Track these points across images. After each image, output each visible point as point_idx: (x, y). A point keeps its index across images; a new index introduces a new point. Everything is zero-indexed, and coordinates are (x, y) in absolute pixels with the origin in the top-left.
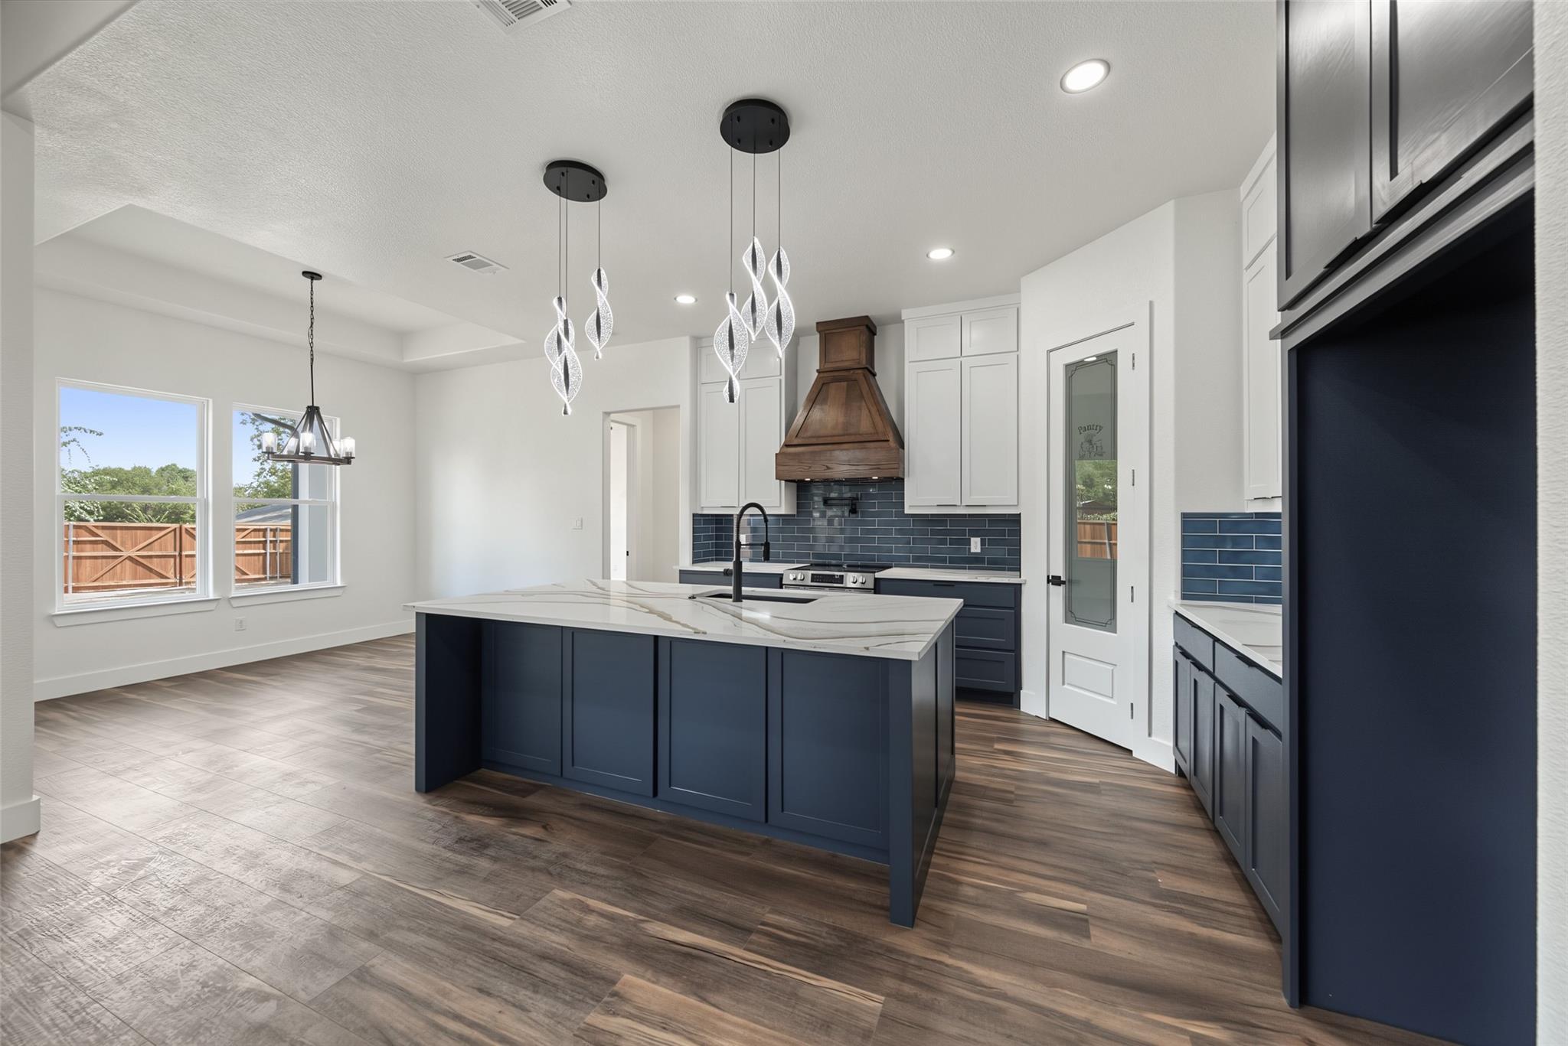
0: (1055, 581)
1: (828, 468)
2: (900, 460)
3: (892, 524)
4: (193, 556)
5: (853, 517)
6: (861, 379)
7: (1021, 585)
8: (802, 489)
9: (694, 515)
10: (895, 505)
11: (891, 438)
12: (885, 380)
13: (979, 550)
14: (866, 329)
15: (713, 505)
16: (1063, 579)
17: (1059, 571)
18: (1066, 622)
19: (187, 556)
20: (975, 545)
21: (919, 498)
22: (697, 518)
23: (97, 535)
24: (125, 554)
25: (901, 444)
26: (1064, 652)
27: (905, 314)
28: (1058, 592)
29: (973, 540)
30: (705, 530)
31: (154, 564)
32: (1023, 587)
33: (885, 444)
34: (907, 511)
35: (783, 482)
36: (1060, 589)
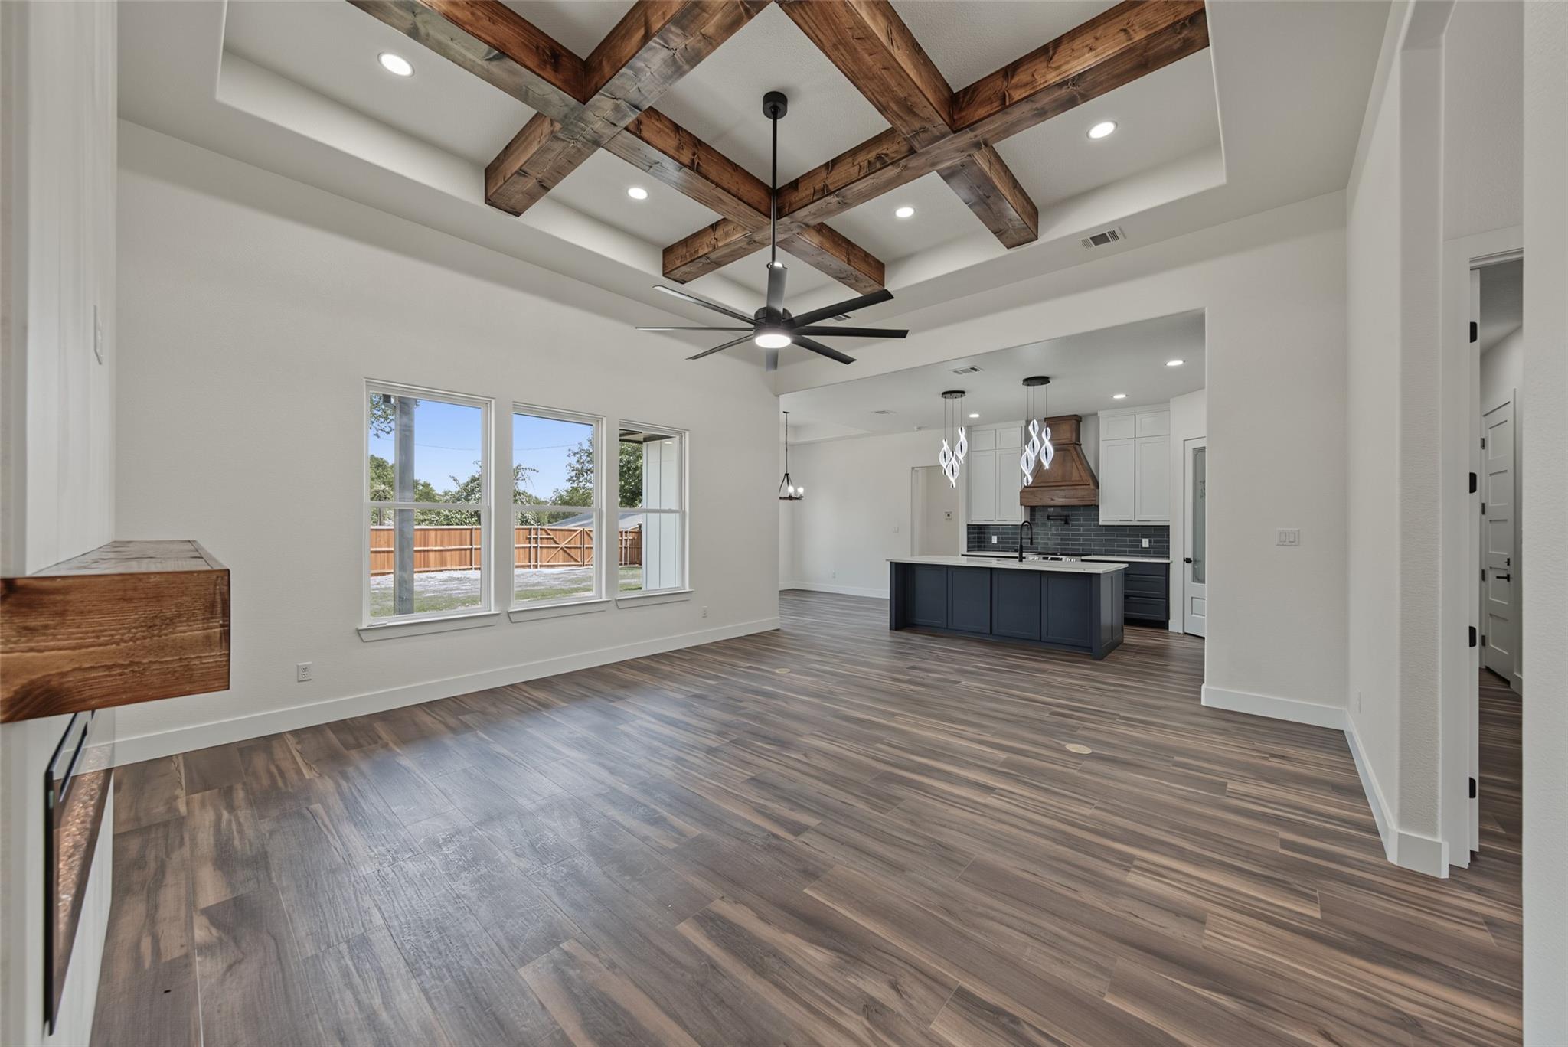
0: (1188, 561)
1: (1052, 500)
2: (1097, 495)
3: (1093, 530)
4: (591, 548)
5: (1066, 527)
6: (1072, 450)
7: (1169, 564)
8: (1032, 510)
9: (968, 525)
10: (1094, 520)
11: (1091, 483)
12: (1087, 447)
13: (1148, 546)
14: (1076, 420)
15: (978, 519)
16: (1192, 559)
17: (1189, 555)
18: (1194, 582)
19: (587, 548)
20: (1145, 543)
21: (1109, 515)
22: (969, 527)
23: (549, 534)
24: (560, 546)
25: (1097, 486)
26: (1192, 598)
27: (1100, 414)
28: (1189, 566)
29: (1144, 540)
30: (973, 533)
31: (572, 552)
32: (1171, 565)
33: (1087, 487)
34: (1101, 523)
35: (1023, 507)
36: (1190, 565)
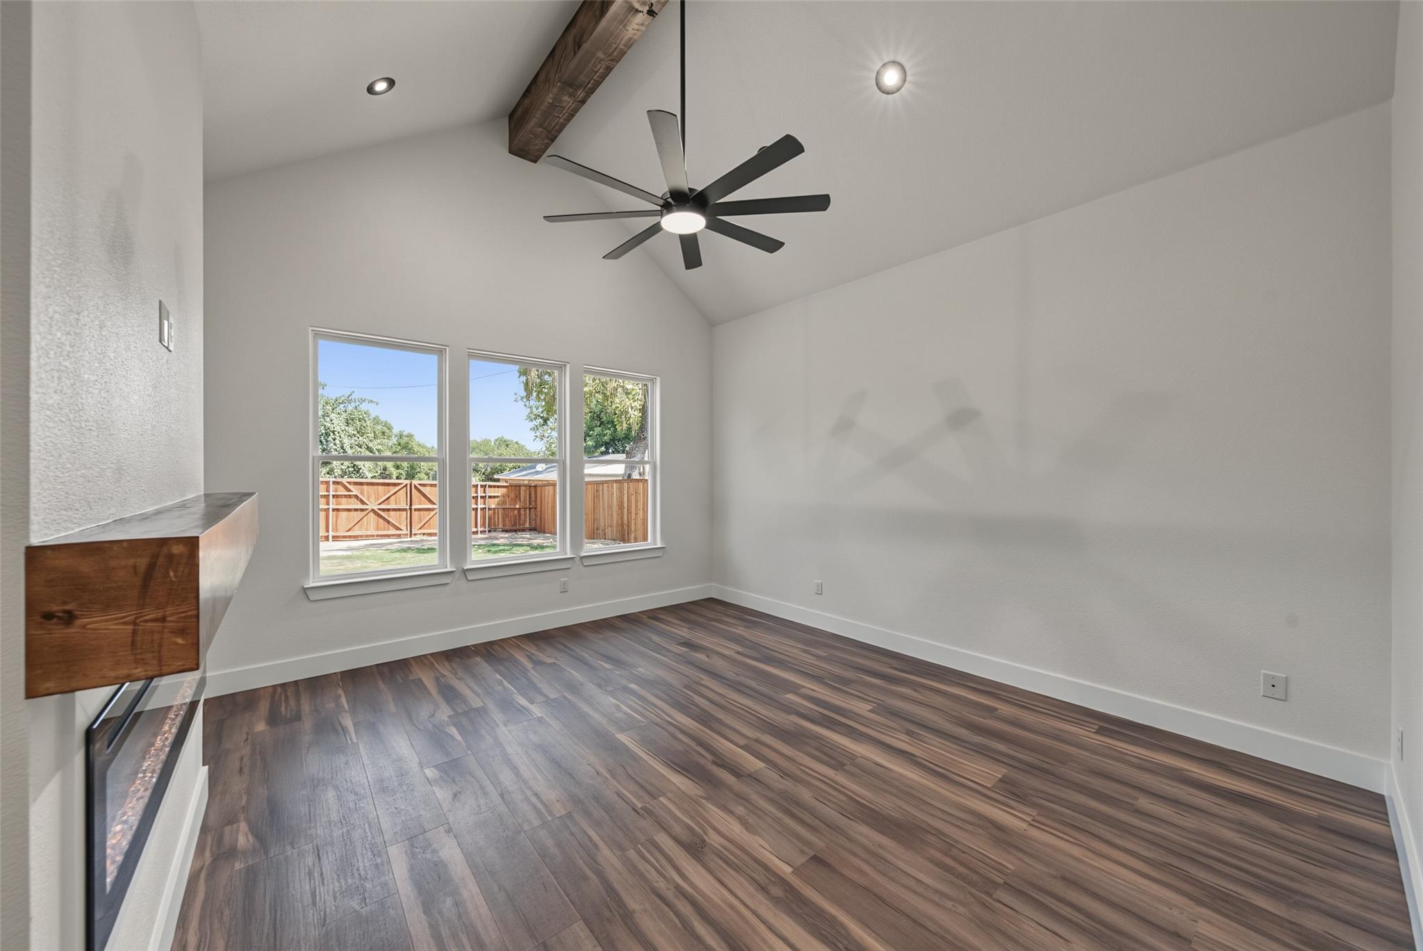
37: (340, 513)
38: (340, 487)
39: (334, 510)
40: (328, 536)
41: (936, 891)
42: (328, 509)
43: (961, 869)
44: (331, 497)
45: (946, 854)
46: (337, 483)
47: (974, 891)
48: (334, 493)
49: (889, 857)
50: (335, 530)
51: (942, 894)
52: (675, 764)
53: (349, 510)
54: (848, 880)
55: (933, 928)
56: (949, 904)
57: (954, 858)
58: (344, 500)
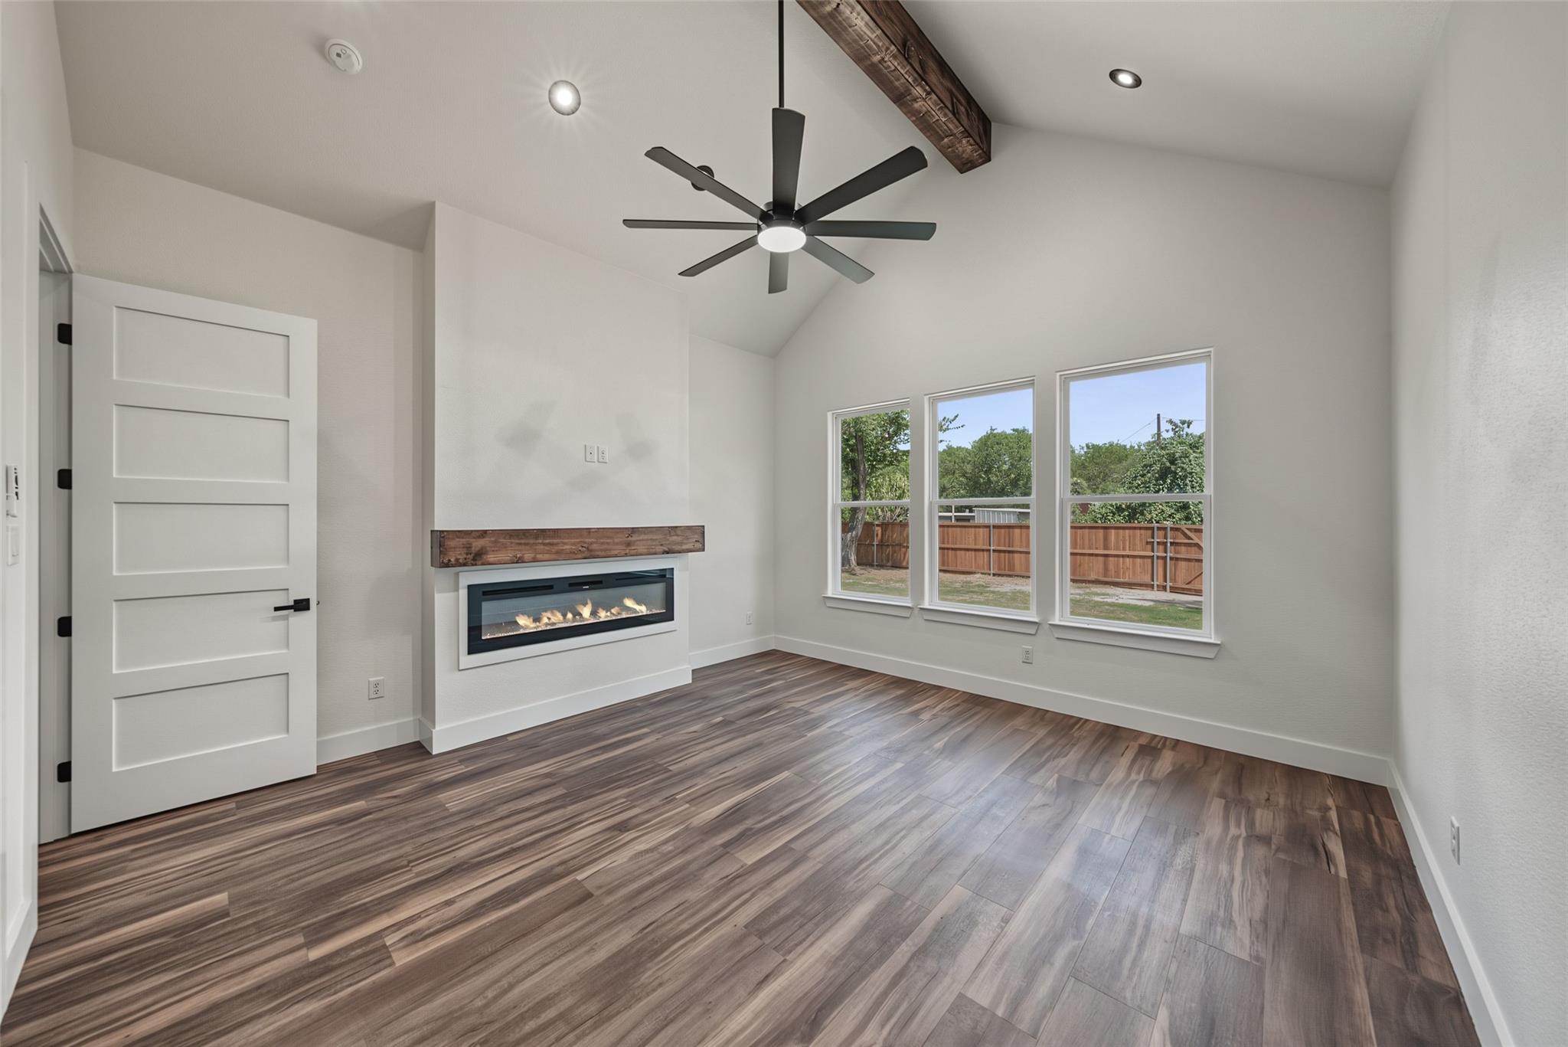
37: (1180, 562)
38: (1179, 534)
39: (1171, 558)
40: (1166, 586)
41: (511, 986)
42: (1166, 557)
43: (531, 1025)
44: (1169, 545)
45: (561, 1016)
46: (1177, 529)
47: (496, 1026)
48: (1172, 541)
49: (571, 956)
50: (1173, 580)
51: (505, 992)
52: (744, 805)
53: (1189, 560)
54: (555, 916)
55: (472, 971)
56: (490, 994)
57: (551, 1023)
58: (1183, 549)
